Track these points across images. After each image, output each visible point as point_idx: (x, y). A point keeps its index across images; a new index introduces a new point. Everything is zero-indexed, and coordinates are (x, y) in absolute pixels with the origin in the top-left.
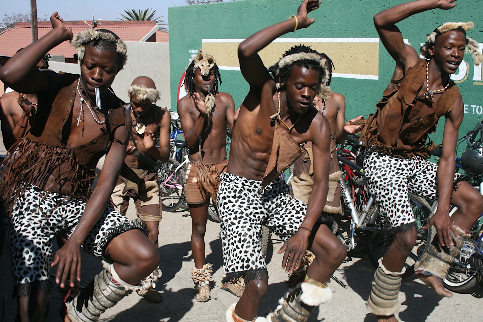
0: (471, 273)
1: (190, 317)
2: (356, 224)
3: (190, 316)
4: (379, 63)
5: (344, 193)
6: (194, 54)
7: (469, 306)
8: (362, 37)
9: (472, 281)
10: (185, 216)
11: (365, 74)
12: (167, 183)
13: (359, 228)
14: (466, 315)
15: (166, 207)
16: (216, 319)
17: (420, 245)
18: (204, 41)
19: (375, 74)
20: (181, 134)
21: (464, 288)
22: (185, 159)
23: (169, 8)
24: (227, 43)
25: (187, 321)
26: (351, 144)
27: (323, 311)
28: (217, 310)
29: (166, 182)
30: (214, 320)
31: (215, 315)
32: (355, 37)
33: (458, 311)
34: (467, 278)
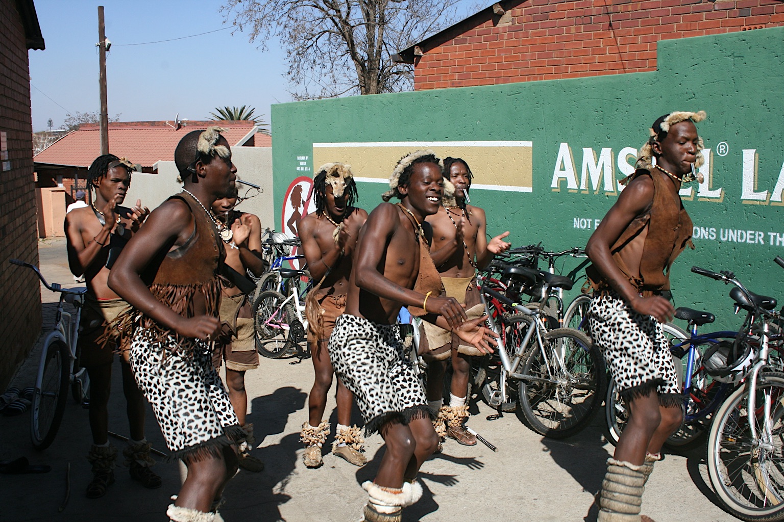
1: (301, 491)
2: (507, 371)
3: (301, 489)
4: (533, 172)
6: (303, 161)
8: (511, 140)
10: (293, 363)
11: (516, 186)
12: (270, 323)
13: (511, 377)
15: (270, 352)
16: (334, 493)
17: (586, 396)
18: (315, 145)
19: (527, 186)
20: (287, 261)
22: (292, 293)
23: (272, 105)
24: (344, 148)
25: (298, 495)
26: (500, 273)
27: (468, 480)
28: (335, 481)
29: (269, 321)
30: (332, 493)
31: (333, 488)
32: (502, 140)
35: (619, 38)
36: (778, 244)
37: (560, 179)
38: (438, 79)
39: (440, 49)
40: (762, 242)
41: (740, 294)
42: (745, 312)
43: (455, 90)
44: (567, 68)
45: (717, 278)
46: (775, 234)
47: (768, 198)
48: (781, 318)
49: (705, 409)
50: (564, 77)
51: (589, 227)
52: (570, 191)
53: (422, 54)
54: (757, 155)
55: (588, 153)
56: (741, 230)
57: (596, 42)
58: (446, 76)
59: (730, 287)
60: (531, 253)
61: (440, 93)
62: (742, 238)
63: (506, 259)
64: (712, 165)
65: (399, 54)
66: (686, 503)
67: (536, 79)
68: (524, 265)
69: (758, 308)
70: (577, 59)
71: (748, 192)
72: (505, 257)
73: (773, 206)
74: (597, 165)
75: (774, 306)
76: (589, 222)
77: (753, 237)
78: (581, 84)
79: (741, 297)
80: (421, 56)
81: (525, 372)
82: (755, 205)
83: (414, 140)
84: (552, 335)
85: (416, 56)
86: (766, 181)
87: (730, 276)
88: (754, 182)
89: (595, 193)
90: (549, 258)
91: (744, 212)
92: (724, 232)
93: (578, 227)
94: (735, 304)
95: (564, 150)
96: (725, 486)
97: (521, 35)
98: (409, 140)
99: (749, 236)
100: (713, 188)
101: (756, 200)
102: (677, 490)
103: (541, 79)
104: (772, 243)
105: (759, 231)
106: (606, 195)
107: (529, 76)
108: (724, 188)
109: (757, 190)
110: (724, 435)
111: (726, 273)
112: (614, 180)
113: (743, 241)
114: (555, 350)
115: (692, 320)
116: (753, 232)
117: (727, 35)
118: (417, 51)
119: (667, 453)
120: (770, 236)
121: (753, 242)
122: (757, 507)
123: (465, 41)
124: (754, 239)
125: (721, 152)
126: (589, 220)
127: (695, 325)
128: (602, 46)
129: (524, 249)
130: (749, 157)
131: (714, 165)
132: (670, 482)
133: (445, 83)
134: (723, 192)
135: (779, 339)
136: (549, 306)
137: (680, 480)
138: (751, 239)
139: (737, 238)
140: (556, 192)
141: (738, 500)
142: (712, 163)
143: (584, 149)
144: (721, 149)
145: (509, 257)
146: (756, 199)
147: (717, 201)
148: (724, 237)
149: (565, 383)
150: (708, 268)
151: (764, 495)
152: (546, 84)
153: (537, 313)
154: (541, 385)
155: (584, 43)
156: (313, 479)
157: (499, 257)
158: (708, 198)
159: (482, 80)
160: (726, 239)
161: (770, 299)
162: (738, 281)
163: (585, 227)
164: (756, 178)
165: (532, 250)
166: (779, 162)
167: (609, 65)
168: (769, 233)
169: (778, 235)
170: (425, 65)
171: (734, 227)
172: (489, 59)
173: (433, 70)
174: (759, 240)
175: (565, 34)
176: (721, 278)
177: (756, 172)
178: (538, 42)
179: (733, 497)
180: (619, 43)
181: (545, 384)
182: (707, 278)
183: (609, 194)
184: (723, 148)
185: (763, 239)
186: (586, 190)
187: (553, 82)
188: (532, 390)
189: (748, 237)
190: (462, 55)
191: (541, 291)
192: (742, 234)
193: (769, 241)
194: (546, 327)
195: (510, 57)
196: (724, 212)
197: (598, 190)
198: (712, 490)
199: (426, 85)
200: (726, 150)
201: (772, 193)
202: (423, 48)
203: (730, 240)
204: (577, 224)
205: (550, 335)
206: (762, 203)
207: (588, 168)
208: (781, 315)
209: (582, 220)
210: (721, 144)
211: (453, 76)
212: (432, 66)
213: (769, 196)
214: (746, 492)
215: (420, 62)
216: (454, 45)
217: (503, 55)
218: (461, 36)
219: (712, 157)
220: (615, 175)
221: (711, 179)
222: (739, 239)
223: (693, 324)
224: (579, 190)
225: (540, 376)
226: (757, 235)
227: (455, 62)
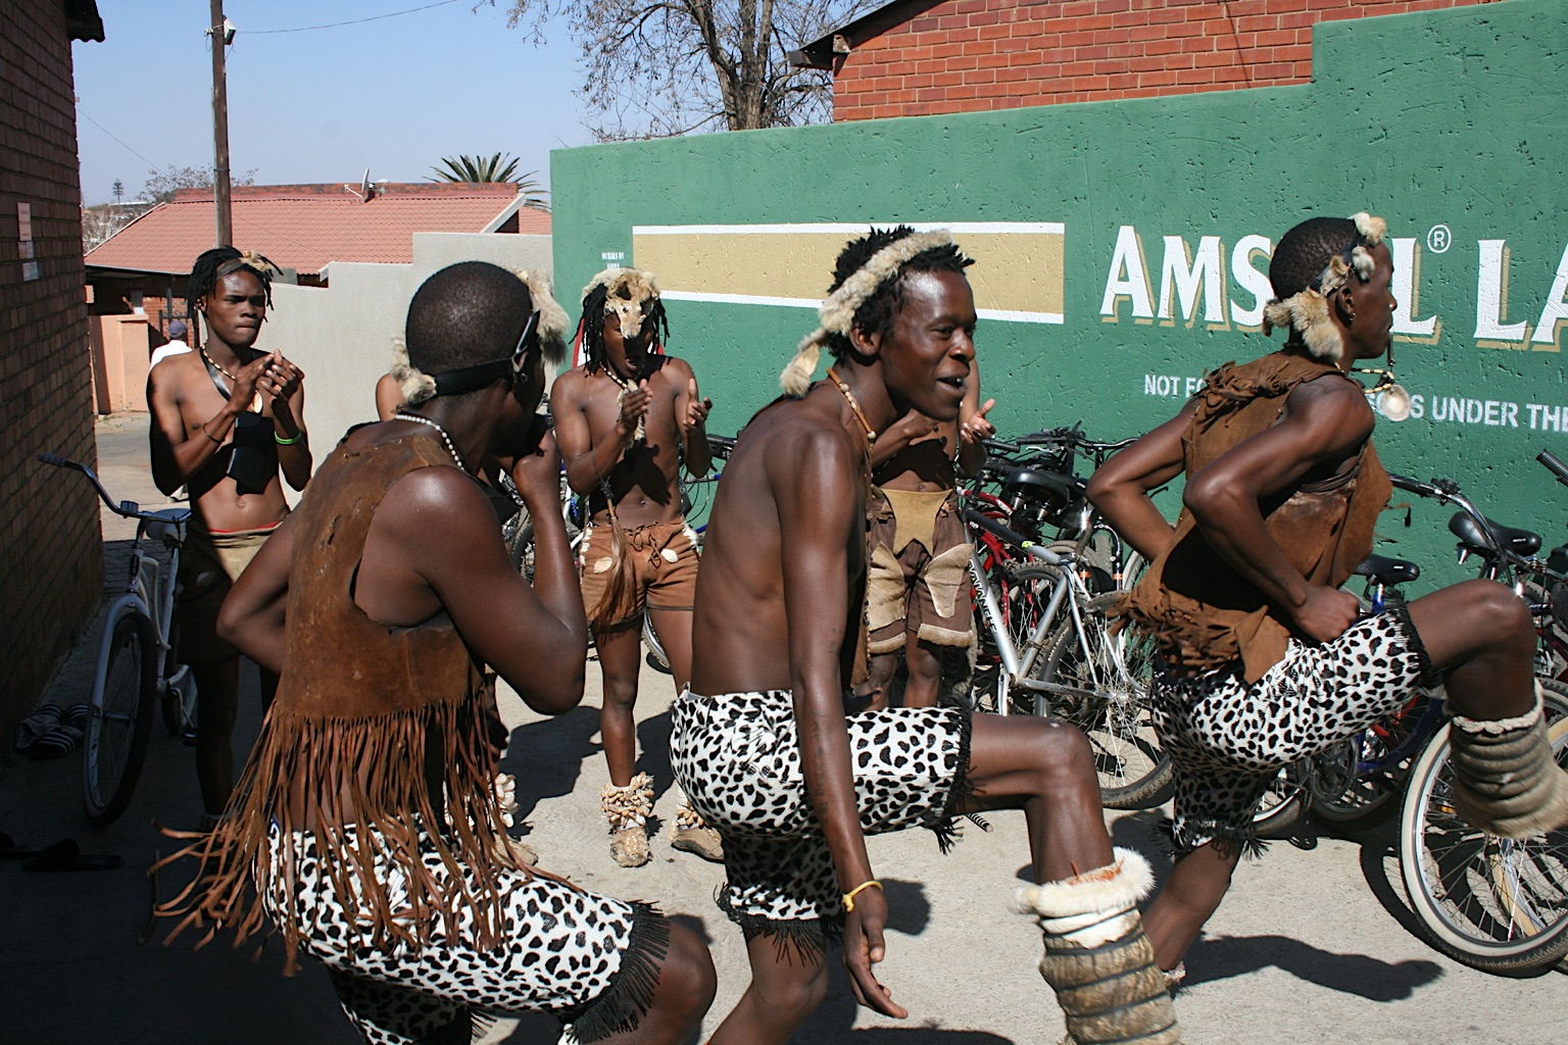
0: (1288, 791)
2: (1011, 675)
4: (1065, 283)
5: (983, 601)
7: (1283, 869)
8: (1022, 221)
9: (1290, 809)
11: (1032, 311)
13: (1018, 686)
14: (1277, 891)
18: (637, 230)
19: (1054, 311)
21: (1270, 825)
23: (552, 151)
24: (694, 235)
26: (999, 481)
27: (934, 887)
28: (673, 887)
31: (670, 900)
32: (1005, 220)
33: (1257, 881)
34: (1280, 800)
35: (1238, 19)
36: (1545, 427)
37: (1118, 298)
38: (880, 99)
39: (885, 40)
40: (1515, 424)
41: (1469, 525)
42: (1479, 560)
43: (913, 121)
44: (1135, 78)
45: (1424, 493)
46: (1539, 407)
47: (1528, 337)
48: (1550, 572)
49: (1396, 750)
50: (1128, 95)
51: (1175, 393)
52: (1137, 322)
53: (848, 50)
54: (1507, 251)
55: (1174, 246)
56: (1474, 399)
57: (1193, 26)
58: (896, 95)
59: (1450, 511)
60: (1060, 443)
61: (884, 126)
62: (1474, 415)
63: (1011, 456)
64: (1417, 272)
65: (803, 50)
66: (1358, 931)
67: (1072, 99)
68: (1045, 468)
69: (1504, 552)
70: (1154, 60)
71: (1489, 325)
72: (1010, 450)
73: (1536, 353)
74: (1191, 270)
75: (1535, 549)
76: (1175, 384)
77: (1496, 413)
78: (1162, 110)
79: (1471, 530)
80: (846, 55)
81: (1046, 676)
82: (1503, 351)
83: (832, 221)
84: (1099, 604)
85: (837, 54)
86: (1524, 301)
87: (1454, 490)
88: (1501, 303)
89: (1187, 325)
90: (1095, 453)
91: (1480, 363)
92: (1440, 404)
93: (1154, 393)
94: (1459, 544)
95: (1127, 241)
96: (1435, 901)
97: (1044, 13)
98: (821, 219)
99: (1488, 412)
100: (1419, 316)
101: (1504, 341)
102: (1340, 906)
103: (1083, 99)
104: (1533, 426)
105: (1508, 401)
106: (1208, 328)
107: (1061, 93)
108: (1442, 317)
109: (1507, 320)
110: (1434, 801)
111: (1442, 484)
112: (1225, 300)
113: (1477, 420)
114: (1105, 633)
115: (1374, 577)
116: (1496, 404)
117: (1453, 11)
118: (840, 45)
119: (1322, 836)
120: (1530, 411)
121: (1496, 423)
122: (1494, 940)
123: (932, 25)
124: (1498, 417)
125: (1436, 245)
126: (1176, 380)
127: (1381, 585)
128: (1204, 36)
129: (1046, 435)
130: (1491, 254)
131: (1421, 270)
132: (1328, 890)
133: (892, 108)
134: (1440, 324)
135: (1543, 613)
136: (1094, 548)
137: (1347, 887)
138: (1492, 418)
139: (1465, 414)
140: (1110, 324)
141: (1458, 927)
142: (1418, 267)
143: (1165, 238)
144: (1436, 240)
145: (1018, 452)
146: (1503, 337)
147: (1428, 341)
148: (1440, 413)
149: (1124, 697)
150: (1408, 474)
151: (1508, 917)
152: (1092, 110)
153: (1071, 561)
154: (1078, 703)
155: (1170, 29)
156: (631, 883)
157: (997, 451)
158: (1410, 335)
159: (966, 100)
160: (1443, 417)
161: (1529, 535)
162: (1465, 499)
163: (1167, 392)
164: (1505, 297)
165: (1063, 438)
166: (1551, 265)
167: (1217, 73)
168: (1528, 406)
169: (1546, 408)
170: (853, 74)
171: (1460, 394)
172: (981, 60)
173: (870, 83)
174: (1508, 419)
175: (1131, 11)
176: (1433, 492)
177: (1505, 284)
178: (1078, 26)
179: (1449, 920)
180: (1237, 30)
181: (1085, 701)
182: (1405, 492)
183: (1215, 328)
184: (1440, 237)
185: (1516, 417)
186: (1169, 320)
187: (1106, 105)
188: (1060, 712)
189: (1486, 412)
190: (928, 51)
191: (1080, 519)
192: (1475, 407)
193: (1528, 421)
194: (1088, 589)
195: (1023, 56)
196: (1441, 364)
197: (1193, 320)
198: (1409, 907)
199: (857, 111)
200: (1445, 240)
201: (1535, 326)
202: (849, 39)
203: (1451, 419)
204: (1152, 386)
205: (1096, 605)
206: (1515, 346)
207: (1173, 276)
208: (1548, 566)
209: (1161, 378)
210: (1437, 230)
211: (909, 93)
212: (868, 74)
213: (1529, 333)
214: (1474, 912)
215: (845, 66)
216: (911, 33)
217: (1009, 52)
218: (926, 15)
219: (1418, 255)
220: (1227, 290)
221: (1416, 297)
222: (1469, 416)
223: (1376, 584)
224: (1156, 319)
225: (1075, 684)
226: (1504, 409)
227: (913, 65)
